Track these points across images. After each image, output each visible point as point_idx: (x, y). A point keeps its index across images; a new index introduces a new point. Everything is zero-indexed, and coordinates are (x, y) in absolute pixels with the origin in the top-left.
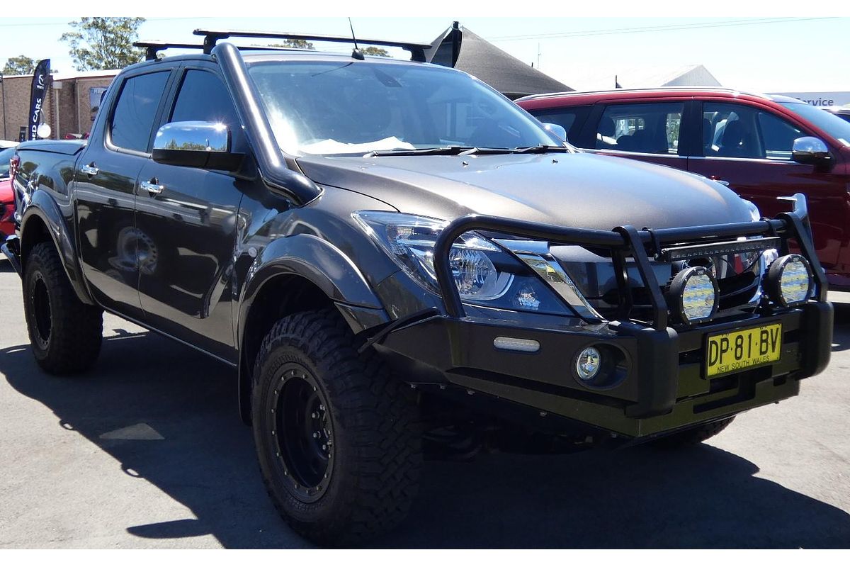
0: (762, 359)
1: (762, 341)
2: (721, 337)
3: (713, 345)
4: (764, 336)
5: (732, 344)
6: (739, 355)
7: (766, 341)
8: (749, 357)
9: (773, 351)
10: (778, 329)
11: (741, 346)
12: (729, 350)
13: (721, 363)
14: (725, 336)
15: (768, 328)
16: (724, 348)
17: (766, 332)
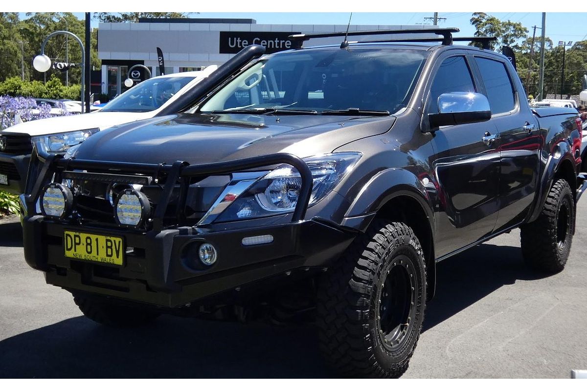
0: (108, 260)
1: (107, 247)
2: (74, 233)
3: (69, 238)
4: (109, 244)
5: (83, 240)
6: (89, 250)
7: (111, 247)
8: (98, 254)
9: (118, 257)
10: (120, 242)
11: (90, 244)
12: (81, 244)
13: (75, 251)
14: (77, 234)
15: (112, 239)
16: (77, 241)
17: (110, 241)
